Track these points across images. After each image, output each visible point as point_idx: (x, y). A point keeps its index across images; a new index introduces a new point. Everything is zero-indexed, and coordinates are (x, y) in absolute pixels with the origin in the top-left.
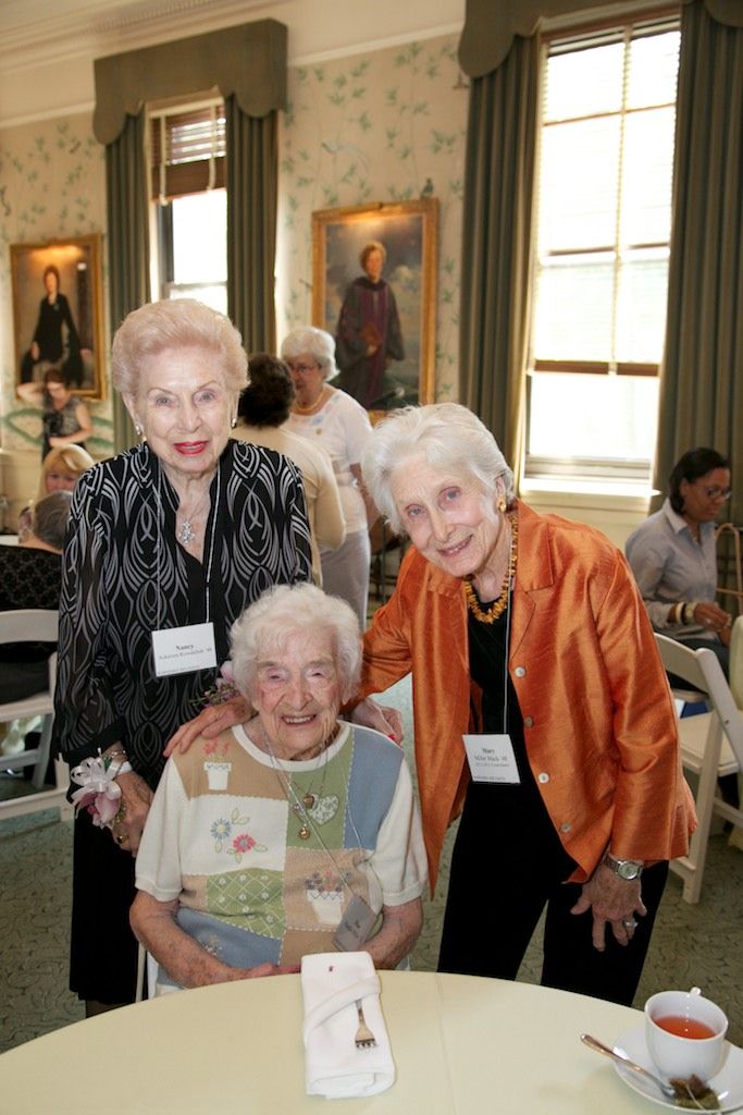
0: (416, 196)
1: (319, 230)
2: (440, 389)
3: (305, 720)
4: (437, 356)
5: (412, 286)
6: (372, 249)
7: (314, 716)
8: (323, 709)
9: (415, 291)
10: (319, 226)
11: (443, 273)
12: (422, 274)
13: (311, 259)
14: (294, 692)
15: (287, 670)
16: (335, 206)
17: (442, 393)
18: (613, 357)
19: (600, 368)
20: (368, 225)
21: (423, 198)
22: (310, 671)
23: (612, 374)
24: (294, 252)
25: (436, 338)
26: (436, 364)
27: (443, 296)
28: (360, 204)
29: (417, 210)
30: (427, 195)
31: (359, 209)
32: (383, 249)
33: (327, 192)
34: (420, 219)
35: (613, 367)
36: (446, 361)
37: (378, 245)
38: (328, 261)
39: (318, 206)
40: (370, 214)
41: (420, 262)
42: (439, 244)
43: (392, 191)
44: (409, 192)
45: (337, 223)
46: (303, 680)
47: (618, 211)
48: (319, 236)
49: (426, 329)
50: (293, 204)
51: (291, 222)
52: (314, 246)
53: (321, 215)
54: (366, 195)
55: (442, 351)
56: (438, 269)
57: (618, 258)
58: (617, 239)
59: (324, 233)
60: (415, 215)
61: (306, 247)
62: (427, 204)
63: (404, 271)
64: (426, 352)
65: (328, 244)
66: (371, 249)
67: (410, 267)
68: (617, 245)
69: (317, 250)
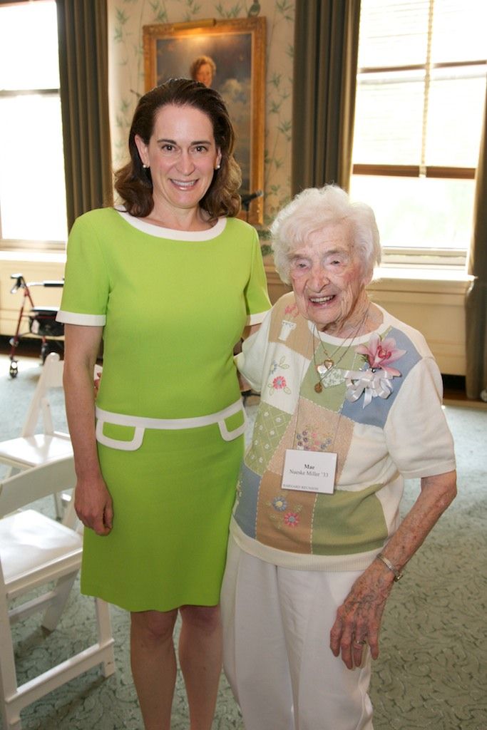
0: (243, 14)
1: (150, 44)
2: (269, 190)
3: (325, 299)
4: (266, 161)
5: (241, 97)
6: (203, 62)
7: (334, 296)
8: (340, 291)
9: (245, 102)
10: (150, 40)
11: (271, 87)
12: (251, 87)
13: (142, 70)
14: (313, 278)
15: (310, 260)
16: (165, 20)
17: (271, 193)
18: (423, 162)
19: (412, 172)
20: (197, 40)
21: (250, 15)
22: (329, 259)
23: (422, 177)
24: (124, 64)
25: (265, 146)
26: (265, 169)
27: (270, 108)
28: (188, 21)
29: (245, 28)
30: (253, 13)
31: (189, 25)
32: (213, 64)
33: (155, 8)
34: (249, 35)
35: (423, 170)
36: (274, 164)
37: (207, 59)
38: (159, 74)
39: (148, 20)
40: (199, 30)
41: (249, 76)
42: (266, 59)
43: (220, 9)
44: (237, 11)
45: (166, 37)
46: (322, 267)
47: (430, 33)
48: (150, 49)
49: (256, 138)
50: (122, 18)
51: (120, 35)
52: (146, 59)
53: (152, 29)
54: (194, 13)
55: (270, 156)
56: (266, 83)
57: (428, 76)
58: (428, 58)
59: (154, 47)
60: (244, 33)
61: (137, 59)
62: (255, 23)
63: (234, 84)
64: (256, 157)
65: (158, 57)
66: (201, 63)
67: (239, 81)
68: (428, 64)
69: (148, 63)
